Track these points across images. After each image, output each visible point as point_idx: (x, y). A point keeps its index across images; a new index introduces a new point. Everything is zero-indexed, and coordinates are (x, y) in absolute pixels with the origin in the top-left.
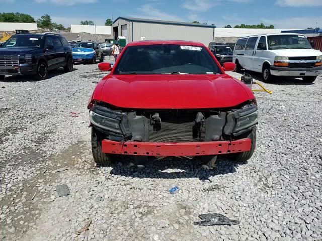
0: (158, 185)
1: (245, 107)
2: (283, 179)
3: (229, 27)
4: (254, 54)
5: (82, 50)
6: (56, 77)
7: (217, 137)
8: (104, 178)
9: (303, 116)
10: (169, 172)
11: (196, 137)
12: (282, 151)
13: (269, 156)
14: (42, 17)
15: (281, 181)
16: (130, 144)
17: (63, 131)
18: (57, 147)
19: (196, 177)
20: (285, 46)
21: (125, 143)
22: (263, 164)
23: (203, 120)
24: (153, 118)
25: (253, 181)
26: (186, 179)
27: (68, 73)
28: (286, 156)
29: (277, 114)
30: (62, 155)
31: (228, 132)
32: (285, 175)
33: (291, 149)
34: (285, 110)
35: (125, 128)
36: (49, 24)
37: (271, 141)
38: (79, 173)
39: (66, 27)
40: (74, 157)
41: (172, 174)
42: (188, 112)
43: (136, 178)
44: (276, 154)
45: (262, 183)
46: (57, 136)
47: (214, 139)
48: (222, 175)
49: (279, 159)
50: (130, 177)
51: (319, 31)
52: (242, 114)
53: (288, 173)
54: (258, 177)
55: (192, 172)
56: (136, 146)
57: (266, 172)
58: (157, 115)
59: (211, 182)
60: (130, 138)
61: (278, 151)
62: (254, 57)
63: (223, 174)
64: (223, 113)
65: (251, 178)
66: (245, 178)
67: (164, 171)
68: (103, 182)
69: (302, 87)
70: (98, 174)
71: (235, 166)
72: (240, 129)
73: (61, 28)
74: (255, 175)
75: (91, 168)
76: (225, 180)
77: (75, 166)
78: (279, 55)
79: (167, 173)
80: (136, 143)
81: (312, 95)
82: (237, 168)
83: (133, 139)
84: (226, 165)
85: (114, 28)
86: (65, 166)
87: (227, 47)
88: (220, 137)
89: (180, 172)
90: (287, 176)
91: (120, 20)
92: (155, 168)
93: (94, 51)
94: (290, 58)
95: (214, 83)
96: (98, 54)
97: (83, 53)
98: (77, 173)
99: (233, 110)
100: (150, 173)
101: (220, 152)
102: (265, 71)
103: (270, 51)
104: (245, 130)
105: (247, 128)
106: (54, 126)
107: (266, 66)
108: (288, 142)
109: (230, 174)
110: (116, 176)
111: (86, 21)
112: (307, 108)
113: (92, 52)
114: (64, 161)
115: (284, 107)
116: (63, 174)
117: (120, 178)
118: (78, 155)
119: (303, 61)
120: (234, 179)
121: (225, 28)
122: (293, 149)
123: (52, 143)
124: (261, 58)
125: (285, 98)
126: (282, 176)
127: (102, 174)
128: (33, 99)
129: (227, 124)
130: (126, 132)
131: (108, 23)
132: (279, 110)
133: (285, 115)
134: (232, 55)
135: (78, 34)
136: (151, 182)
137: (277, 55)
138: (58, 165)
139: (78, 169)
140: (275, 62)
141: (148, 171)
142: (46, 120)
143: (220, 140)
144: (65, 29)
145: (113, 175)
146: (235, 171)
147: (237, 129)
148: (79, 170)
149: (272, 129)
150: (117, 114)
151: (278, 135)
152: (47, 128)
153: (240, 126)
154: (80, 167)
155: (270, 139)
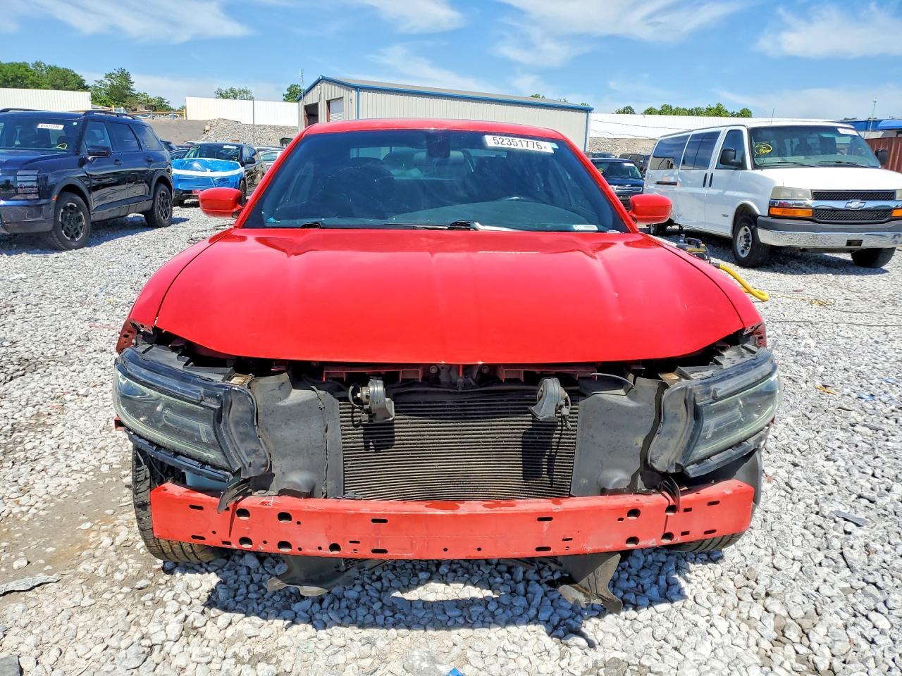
0: (383, 658)
1: (729, 358)
2: (871, 633)
3: (628, 111)
4: (708, 182)
5: (205, 166)
6: (117, 241)
7: (619, 477)
8: (174, 628)
9: (880, 374)
10: (431, 598)
11: (537, 475)
12: (841, 508)
13: (798, 529)
14: (109, 76)
15: (864, 645)
16: (263, 510)
17: (81, 422)
18: (39, 488)
19: (535, 620)
20: (801, 159)
21: (246, 503)
22: (781, 563)
23: (565, 411)
24: (358, 401)
25: (752, 642)
26: (496, 633)
27: (157, 231)
28: (858, 532)
29: (795, 368)
30: (44, 520)
31: (663, 460)
32: (873, 615)
33: (872, 502)
34: (817, 353)
35: (242, 441)
36: (126, 96)
37: (795, 465)
38: (87, 602)
39: (175, 106)
40: (88, 525)
41: (442, 605)
42: (503, 376)
43: (302, 626)
44: (819, 520)
45: (789, 649)
46: (52, 442)
47: (610, 487)
48: (631, 613)
49: (836, 543)
50: (279, 623)
51: (881, 125)
52: (723, 388)
53: (881, 606)
54: (770, 621)
55: (520, 602)
56: (284, 516)
57: (799, 599)
58: (376, 388)
59: (591, 645)
60: (262, 482)
61: (827, 509)
62: (706, 191)
63: (636, 608)
64: (646, 384)
65: (744, 627)
66: (722, 625)
67: (413, 595)
68: (168, 646)
69: (853, 280)
70: (158, 603)
71: (678, 569)
72: (711, 449)
73: (158, 107)
74: (757, 611)
75: (140, 576)
76: (645, 639)
77: (80, 569)
78: (786, 185)
79: (425, 603)
80: (288, 503)
81: (889, 307)
82: (688, 581)
83: (275, 487)
84: (644, 567)
85: (306, 108)
86: (40, 568)
87: (626, 164)
88: (634, 478)
89: (473, 601)
90: (883, 623)
91: (324, 86)
92: (380, 579)
93: (242, 169)
94: (818, 195)
95: (605, 263)
96: (253, 178)
97: (208, 174)
98: (77, 598)
99: (685, 370)
100: (357, 601)
101: (633, 540)
102: (742, 233)
103: (758, 172)
104: (733, 452)
105: (739, 444)
106: (55, 403)
107: (745, 216)
108: (855, 472)
109: (665, 607)
110: (225, 618)
111: (232, 90)
112: (885, 348)
113: (236, 172)
114: (47, 544)
115: (812, 343)
116: (20, 607)
117: (239, 627)
118: (106, 519)
119: (855, 204)
120: (682, 633)
121: (619, 112)
122: (879, 501)
123: (25, 469)
124: (728, 193)
125: (808, 313)
126: (864, 622)
127: (172, 606)
128: (21, 309)
129: (663, 428)
130: (245, 458)
131: (294, 95)
132: (798, 354)
133: (821, 369)
134: (642, 185)
135: (205, 122)
136: (357, 649)
137: (779, 184)
138: (16, 565)
139: (90, 580)
140: (771, 205)
141: (352, 594)
142: (35, 381)
143: (632, 489)
144: (170, 109)
145: (214, 612)
146: (681, 594)
147: (701, 451)
148: (89, 586)
149: (790, 420)
150: (206, 383)
151: (814, 445)
152: (29, 409)
153: (717, 435)
154: (101, 572)
155: (790, 457)
